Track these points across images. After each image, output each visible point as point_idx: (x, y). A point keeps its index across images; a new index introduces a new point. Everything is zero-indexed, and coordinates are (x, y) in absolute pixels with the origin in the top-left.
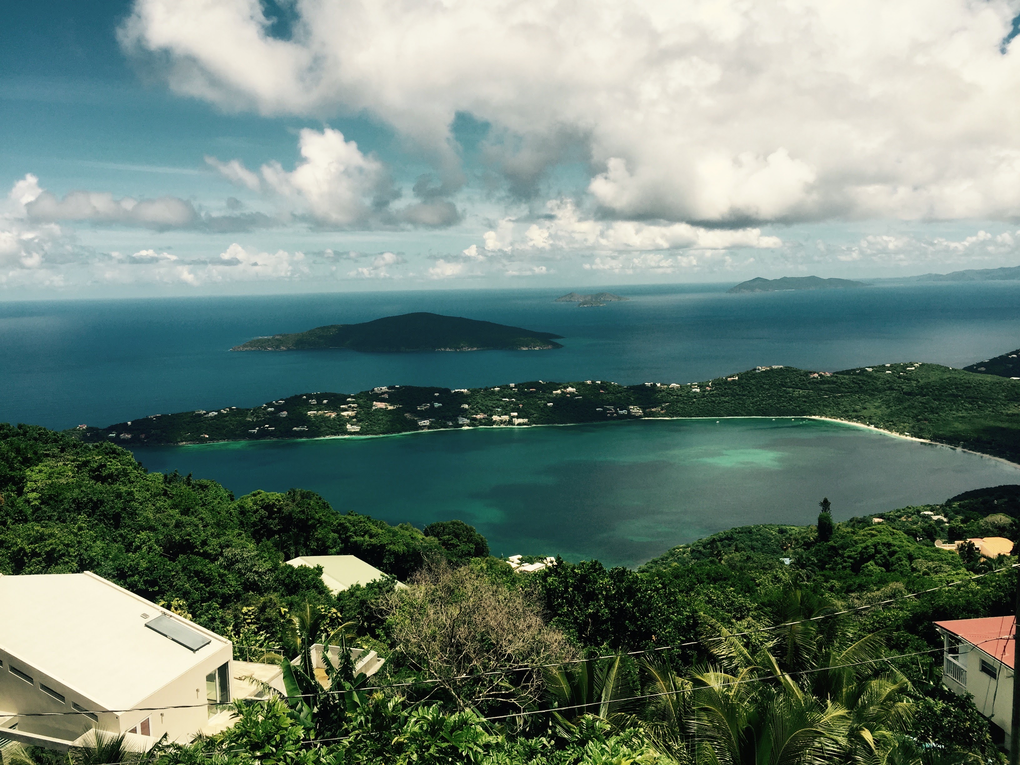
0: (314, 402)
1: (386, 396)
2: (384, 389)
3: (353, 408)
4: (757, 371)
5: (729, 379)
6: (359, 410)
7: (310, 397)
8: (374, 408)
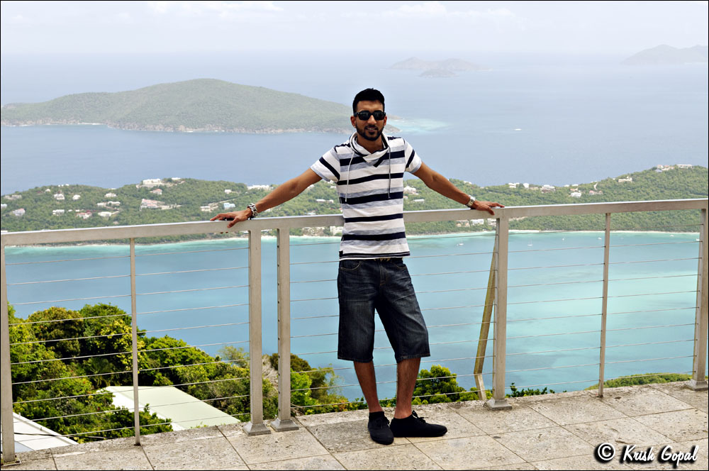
0: (60, 196)
1: (159, 192)
2: (157, 182)
3: (115, 206)
4: (658, 171)
5: (620, 180)
6: (122, 210)
7: (56, 190)
8: (142, 207)
